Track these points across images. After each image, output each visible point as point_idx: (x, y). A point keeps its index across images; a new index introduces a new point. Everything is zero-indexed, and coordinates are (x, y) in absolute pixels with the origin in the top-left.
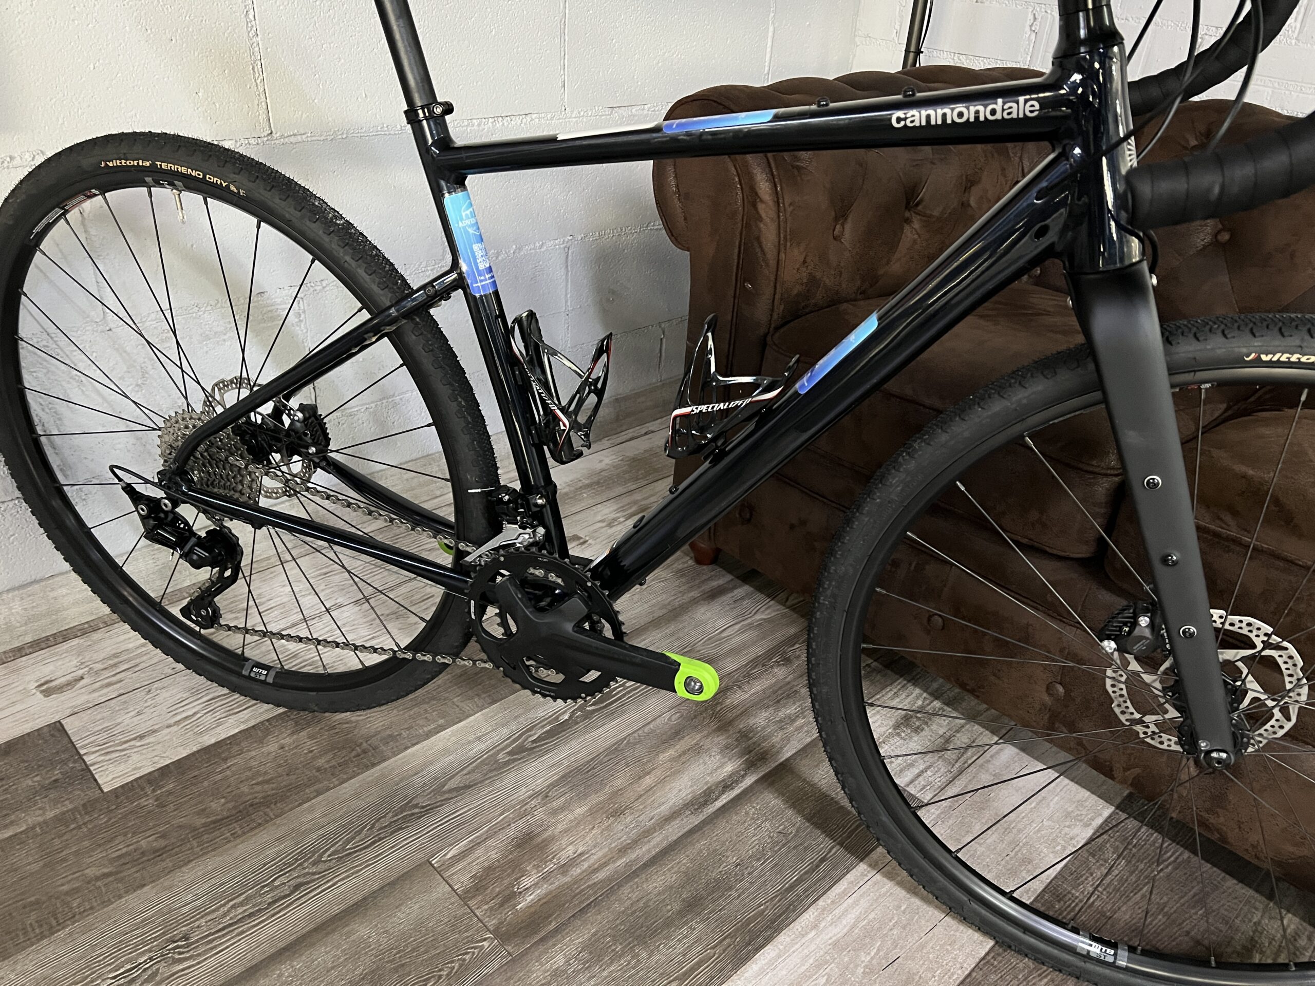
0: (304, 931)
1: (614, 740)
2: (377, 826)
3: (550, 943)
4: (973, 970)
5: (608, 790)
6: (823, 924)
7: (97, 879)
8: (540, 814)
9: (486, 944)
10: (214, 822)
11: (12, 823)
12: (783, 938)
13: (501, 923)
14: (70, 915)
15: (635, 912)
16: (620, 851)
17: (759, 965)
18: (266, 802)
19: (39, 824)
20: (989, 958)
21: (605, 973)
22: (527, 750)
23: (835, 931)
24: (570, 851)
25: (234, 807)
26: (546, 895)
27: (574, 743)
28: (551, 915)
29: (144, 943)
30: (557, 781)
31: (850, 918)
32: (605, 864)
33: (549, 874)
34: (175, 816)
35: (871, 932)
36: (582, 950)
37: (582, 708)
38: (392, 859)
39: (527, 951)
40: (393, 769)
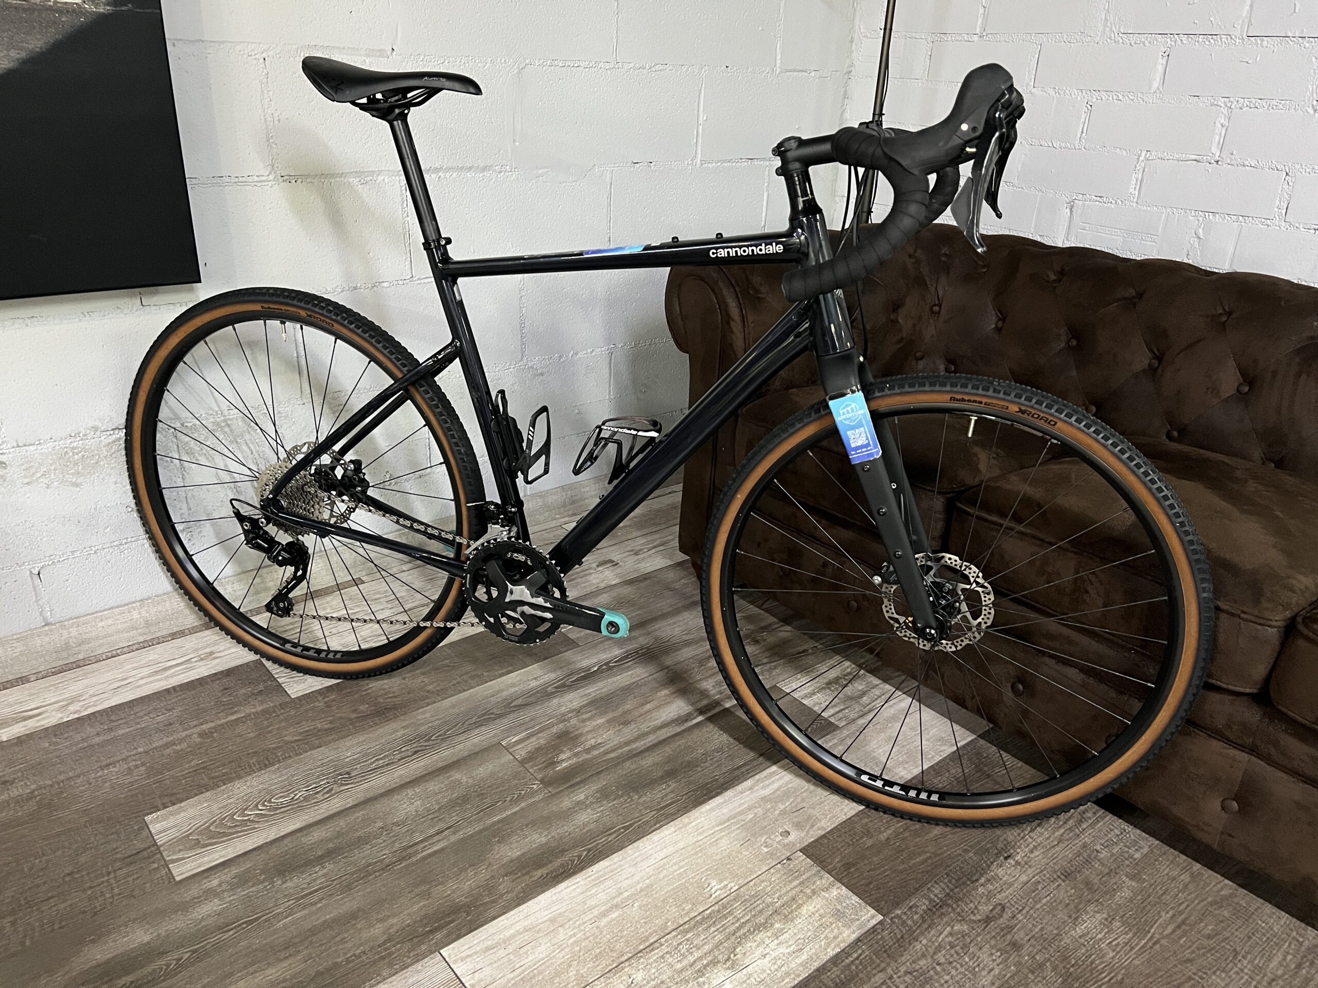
0: (420, 775)
1: (628, 683)
2: (467, 723)
3: (576, 788)
5: (620, 710)
6: (757, 788)
7: (292, 742)
8: (574, 721)
9: (535, 786)
10: (362, 717)
11: (236, 712)
12: (729, 794)
13: (545, 776)
14: (277, 760)
15: (632, 775)
16: (626, 743)
17: (711, 806)
18: (395, 708)
19: (253, 713)
21: (610, 805)
22: (568, 686)
23: (763, 792)
24: (593, 742)
25: (375, 709)
26: (575, 764)
27: (601, 684)
28: (577, 774)
29: (323, 775)
31: (776, 786)
32: (616, 749)
33: (578, 753)
34: (337, 713)
35: (787, 795)
36: (597, 792)
37: (607, 664)
38: (476, 740)
39: (561, 791)
40: (477, 693)
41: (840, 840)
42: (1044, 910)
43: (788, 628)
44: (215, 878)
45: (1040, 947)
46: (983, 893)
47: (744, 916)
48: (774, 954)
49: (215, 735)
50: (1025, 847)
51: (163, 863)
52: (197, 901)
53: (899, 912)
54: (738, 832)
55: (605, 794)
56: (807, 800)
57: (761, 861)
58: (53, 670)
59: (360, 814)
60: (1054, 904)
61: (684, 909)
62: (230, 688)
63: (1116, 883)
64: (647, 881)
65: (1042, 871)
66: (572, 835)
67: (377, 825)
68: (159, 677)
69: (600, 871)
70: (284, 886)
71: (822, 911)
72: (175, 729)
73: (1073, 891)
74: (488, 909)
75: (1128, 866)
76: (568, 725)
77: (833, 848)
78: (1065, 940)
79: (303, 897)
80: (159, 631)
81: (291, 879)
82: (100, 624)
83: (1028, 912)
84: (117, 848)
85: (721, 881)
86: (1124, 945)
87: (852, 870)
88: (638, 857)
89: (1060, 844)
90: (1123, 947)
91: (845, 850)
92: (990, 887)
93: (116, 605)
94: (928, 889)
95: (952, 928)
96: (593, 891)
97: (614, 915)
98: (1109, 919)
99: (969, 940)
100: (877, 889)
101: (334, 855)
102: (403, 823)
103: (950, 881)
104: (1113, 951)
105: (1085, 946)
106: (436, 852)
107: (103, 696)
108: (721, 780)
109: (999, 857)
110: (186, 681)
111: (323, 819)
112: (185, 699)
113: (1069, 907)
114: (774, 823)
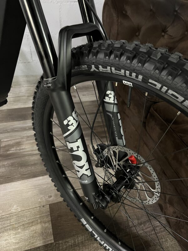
3: (7, 160)
21: (11, 169)
26: (13, 152)
28: (11, 156)
33: (18, 149)
48: (10, 241)
53: (60, 242)
54: (37, 191)
55: (12, 165)
57: (35, 204)
71: (37, 231)
76: (22, 140)
85: (17, 207)
87: (59, 218)
88: (3, 188)
100: (60, 230)
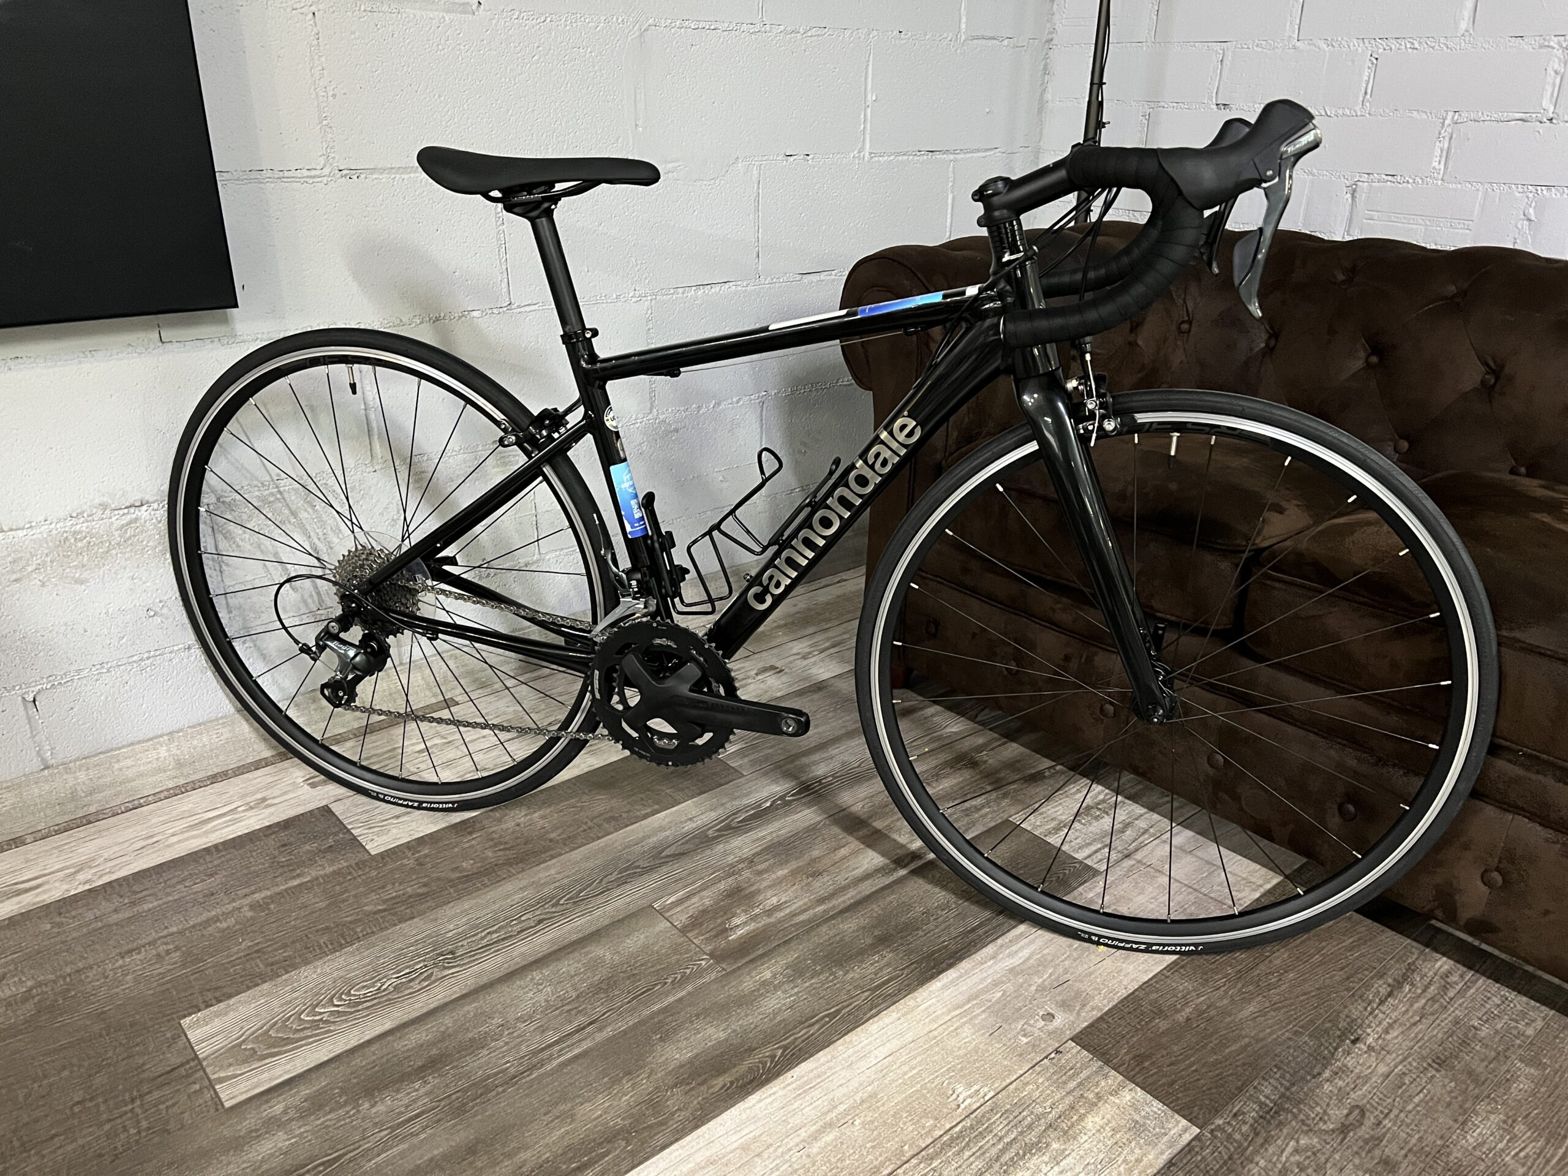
0: (550, 951)
1: (812, 822)
2: (605, 881)
3: (759, 963)
4: (1136, 990)
5: (806, 858)
6: (1001, 956)
7: (375, 913)
8: (746, 874)
9: (703, 963)
10: (467, 876)
11: (298, 876)
12: (965, 965)
13: (716, 949)
14: (355, 937)
15: (832, 943)
16: (818, 901)
17: (941, 983)
18: (509, 863)
19: (322, 876)
20: (1151, 982)
21: (807, 984)
22: (732, 828)
23: (1012, 961)
24: (774, 900)
25: (481, 867)
26: (754, 931)
27: (777, 825)
28: (758, 944)
29: (419, 956)
30: (763, 850)
31: (1025, 953)
32: (805, 910)
33: (756, 916)
34: (433, 872)
35: (1043, 963)
36: (787, 968)
37: (782, 798)
38: (619, 903)
39: (739, 968)
40: (616, 841)
41: (1122, 1022)
42: (1418, 1112)
43: (1015, 745)
44: (279, 1102)
45: (1422, 1165)
46: (1331, 1091)
47: (1007, 1132)
49: (272, 906)
50: (1377, 1026)
51: (206, 1083)
52: (255, 1135)
53: (1221, 1122)
54: (984, 1016)
55: (797, 971)
56: (1071, 970)
57: (1021, 1055)
58: (56, 828)
59: (470, 1008)
60: (1430, 1104)
61: (924, 1127)
62: (291, 844)
63: (1508, 1071)
64: (869, 1088)
65: (1405, 1059)
66: (759, 1029)
67: (494, 1022)
68: (195, 833)
69: (802, 1077)
70: (374, 1110)
71: (1113, 1124)
72: (219, 900)
73: (1453, 1084)
74: (655, 1135)
75: (1520, 1046)
76: (740, 879)
77: (1116, 1034)
78: (1454, 1155)
79: (399, 1125)
80: (194, 773)
81: (382, 1100)
82: (117, 766)
83: (1397, 1116)
84: (143, 1064)
85: (969, 1085)
86: (1535, 1156)
87: (1146, 1064)
88: (853, 1055)
89: (1424, 1020)
90: (1535, 1160)
91: (1132, 1036)
92: (1340, 1083)
93: (137, 739)
94: (1255, 1088)
95: (1297, 1142)
96: (796, 1105)
97: (829, 1137)
98: (1510, 1122)
99: (1323, 1159)
100: (1185, 1090)
101: (439, 1066)
102: (528, 1018)
103: (1283, 1077)
104: (1523, 1165)
105: (1483, 1160)
106: (576, 1058)
107: (123, 859)
108: (953, 947)
109: (1344, 1041)
110: (231, 837)
111: (423, 1015)
112: (231, 860)
113: (1451, 1107)
114: (1031, 1003)
